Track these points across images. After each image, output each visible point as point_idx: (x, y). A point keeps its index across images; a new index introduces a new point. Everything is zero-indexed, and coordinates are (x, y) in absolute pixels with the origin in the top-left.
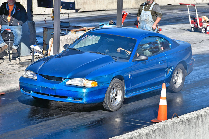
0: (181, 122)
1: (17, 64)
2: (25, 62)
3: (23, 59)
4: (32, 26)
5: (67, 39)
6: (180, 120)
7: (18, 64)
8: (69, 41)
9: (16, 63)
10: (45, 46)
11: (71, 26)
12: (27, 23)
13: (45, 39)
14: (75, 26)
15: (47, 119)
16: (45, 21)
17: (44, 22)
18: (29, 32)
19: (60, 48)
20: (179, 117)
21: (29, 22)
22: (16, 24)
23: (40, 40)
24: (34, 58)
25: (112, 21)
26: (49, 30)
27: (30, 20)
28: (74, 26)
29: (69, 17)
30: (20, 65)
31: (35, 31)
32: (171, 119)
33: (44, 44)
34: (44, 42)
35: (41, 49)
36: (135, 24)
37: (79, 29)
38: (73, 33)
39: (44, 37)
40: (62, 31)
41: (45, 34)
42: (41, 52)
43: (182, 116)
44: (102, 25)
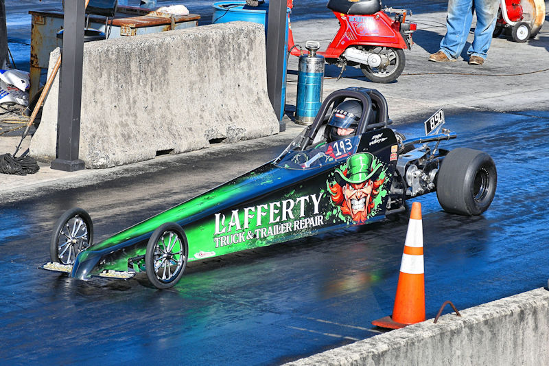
0: (465, 331)
5: (108, 51)
6: (464, 322)
8: (114, 57)
10: (36, 72)
11: (123, 11)
13: (36, 49)
14: (136, 11)
19: (83, 81)
20: (460, 312)
26: (49, 20)
31: (3, 22)
32: (434, 319)
33: (34, 66)
34: (33, 59)
35: (23, 82)
36: (329, 7)
37: (147, 20)
38: (127, 32)
39: (34, 44)
40: (92, 24)
41: (37, 35)
42: (24, 90)
43: (470, 311)
44: (223, 8)
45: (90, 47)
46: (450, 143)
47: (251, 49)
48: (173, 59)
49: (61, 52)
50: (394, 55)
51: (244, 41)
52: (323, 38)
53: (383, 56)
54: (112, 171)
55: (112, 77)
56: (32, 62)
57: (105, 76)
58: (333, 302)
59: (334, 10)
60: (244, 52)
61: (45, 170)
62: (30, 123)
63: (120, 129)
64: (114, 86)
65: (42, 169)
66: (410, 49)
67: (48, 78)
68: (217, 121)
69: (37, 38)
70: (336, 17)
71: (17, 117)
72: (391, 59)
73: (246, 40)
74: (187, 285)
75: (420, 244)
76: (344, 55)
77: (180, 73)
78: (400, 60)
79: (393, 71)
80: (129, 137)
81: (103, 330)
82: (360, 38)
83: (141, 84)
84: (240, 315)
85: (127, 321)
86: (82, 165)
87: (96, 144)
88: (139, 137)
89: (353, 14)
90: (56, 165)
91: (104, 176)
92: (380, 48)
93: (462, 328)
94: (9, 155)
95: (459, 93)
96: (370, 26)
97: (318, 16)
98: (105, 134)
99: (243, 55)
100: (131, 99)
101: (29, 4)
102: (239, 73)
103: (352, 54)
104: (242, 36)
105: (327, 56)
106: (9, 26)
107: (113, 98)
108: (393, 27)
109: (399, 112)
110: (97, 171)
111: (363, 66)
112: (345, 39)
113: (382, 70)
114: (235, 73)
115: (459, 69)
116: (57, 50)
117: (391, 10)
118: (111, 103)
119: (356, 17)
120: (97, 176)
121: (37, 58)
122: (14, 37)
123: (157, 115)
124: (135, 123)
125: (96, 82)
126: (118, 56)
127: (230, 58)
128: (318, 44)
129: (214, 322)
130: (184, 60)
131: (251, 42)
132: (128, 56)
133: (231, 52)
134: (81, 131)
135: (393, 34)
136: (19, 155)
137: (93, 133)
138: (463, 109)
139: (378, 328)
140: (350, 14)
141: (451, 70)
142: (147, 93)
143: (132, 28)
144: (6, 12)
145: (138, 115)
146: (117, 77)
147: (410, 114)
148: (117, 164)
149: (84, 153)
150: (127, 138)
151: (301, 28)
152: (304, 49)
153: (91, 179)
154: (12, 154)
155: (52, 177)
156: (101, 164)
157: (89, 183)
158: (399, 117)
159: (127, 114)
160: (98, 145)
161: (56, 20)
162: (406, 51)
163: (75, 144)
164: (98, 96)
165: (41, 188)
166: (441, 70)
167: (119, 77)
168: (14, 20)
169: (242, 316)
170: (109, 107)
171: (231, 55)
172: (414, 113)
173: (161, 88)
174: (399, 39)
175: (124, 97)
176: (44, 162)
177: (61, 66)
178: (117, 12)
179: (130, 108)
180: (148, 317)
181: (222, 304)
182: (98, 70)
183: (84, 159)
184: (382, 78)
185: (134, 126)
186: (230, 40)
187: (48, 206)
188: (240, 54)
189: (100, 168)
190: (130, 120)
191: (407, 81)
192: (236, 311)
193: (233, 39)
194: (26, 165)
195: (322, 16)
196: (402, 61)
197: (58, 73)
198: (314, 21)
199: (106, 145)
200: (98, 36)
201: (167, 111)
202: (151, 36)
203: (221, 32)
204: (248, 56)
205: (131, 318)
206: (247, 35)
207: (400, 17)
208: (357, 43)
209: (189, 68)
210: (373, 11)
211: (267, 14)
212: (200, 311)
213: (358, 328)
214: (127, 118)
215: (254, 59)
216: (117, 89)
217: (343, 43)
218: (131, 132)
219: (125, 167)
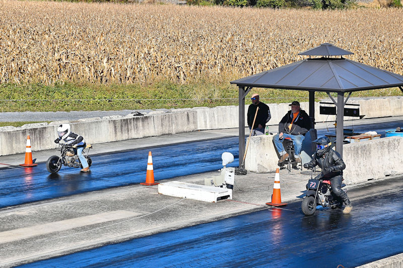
2: (307, 172)
5: (351, 147)
7: (300, 174)
9: (297, 173)
11: (355, 134)
16: (327, 128)
17: (327, 130)
18: (311, 140)
26: (331, 137)
28: (358, 134)
30: (302, 175)
37: (362, 137)
44: (388, 132)
45: (344, 146)
47: (399, 145)
48: (372, 149)
51: (396, 143)
54: (353, 186)
55: (352, 155)
57: (350, 155)
63: (355, 172)
64: (353, 158)
68: (388, 169)
77: (375, 153)
83: (362, 157)
88: (362, 175)
100: (359, 162)
104: (395, 141)
114: (394, 153)
123: (368, 167)
125: (347, 157)
126: (354, 149)
127: (391, 148)
130: (376, 149)
131: (399, 143)
132: (358, 148)
133: (392, 146)
142: (364, 160)
143: (358, 139)
145: (361, 167)
146: (354, 155)
148: (355, 184)
150: (358, 175)
156: (350, 184)
159: (358, 167)
160: (349, 178)
169: (400, 234)
173: (369, 159)
175: (356, 162)
178: (353, 134)
179: (359, 165)
181: (392, 229)
182: (348, 153)
185: (360, 171)
190: (359, 169)
192: (397, 232)
193: (392, 142)
199: (351, 178)
200: (347, 142)
201: (371, 166)
202: (365, 142)
203: (388, 140)
204: (398, 147)
206: (397, 141)
209: (378, 152)
218: (359, 173)
219: (357, 185)
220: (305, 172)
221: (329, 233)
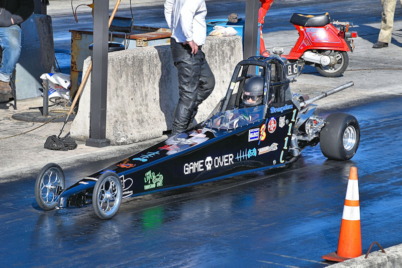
0: (389, 264)
1: (9, 119)
2: (28, 114)
3: (23, 107)
4: (45, 28)
5: (126, 58)
6: (388, 257)
7: (11, 119)
8: (130, 63)
9: (5, 116)
10: (75, 75)
11: (138, 28)
12: (32, 20)
13: (75, 57)
14: (147, 28)
15: (72, 252)
16: (75, 15)
17: (73, 18)
18: (37, 41)
19: (108, 81)
20: (385, 250)
21: (38, 19)
22: (7, 23)
23: (63, 61)
24: (49, 105)
25: (234, 15)
26: (84, 36)
27: (40, 13)
28: (144, 27)
29: (133, 6)
30: (16, 121)
31: (51, 38)
32: (365, 255)
33: (73, 70)
34: (73, 65)
35: (66, 82)
36: (291, 22)
37: (156, 35)
38: (141, 44)
39: (73, 54)
40: (115, 38)
41: (75, 47)
42: (67, 88)
43: (392, 249)
44: (211, 25)
45: (111, 55)
46: (382, 121)
47: (232, 54)
49: (92, 59)
50: (340, 56)
51: (226, 49)
52: (288, 45)
53: (332, 57)
54: (130, 146)
55: (129, 77)
56: (72, 67)
57: (124, 76)
58: (293, 242)
59: (295, 24)
60: (227, 57)
61: (81, 146)
62: (70, 113)
63: (136, 116)
64: (130, 84)
65: (79, 146)
66: (352, 51)
67: (82, 79)
68: (208, 108)
69: (75, 50)
70: (296, 29)
71: (62, 108)
72: (337, 59)
73: (228, 48)
74: (184, 231)
75: (357, 198)
76: (302, 57)
78: (344, 59)
79: (340, 68)
80: (143, 121)
81: (122, 265)
82: (315, 44)
83: (151, 82)
84: (223, 253)
85: (140, 258)
86: (108, 143)
87: (118, 127)
88: (150, 121)
89: (309, 27)
90: (89, 143)
91: (125, 151)
92: (330, 51)
93: (386, 261)
94: (55, 136)
95: (389, 83)
96: (322, 35)
97: (285, 28)
98: (125, 120)
99: (226, 59)
100: (144, 93)
101: (72, 24)
102: (224, 72)
103: (309, 56)
104: (225, 45)
105: (290, 58)
106: (56, 41)
107: (130, 93)
108: (339, 35)
109: (343, 99)
110: (119, 147)
111: (317, 65)
112: (303, 45)
113: (331, 68)
114: (221, 72)
115: (389, 65)
116: (89, 58)
117: (337, 23)
118: (129, 97)
119: (312, 28)
120: (119, 151)
121: (76, 65)
122: (61, 49)
123: (163, 104)
124: (147, 111)
125: (117, 81)
126: (133, 62)
127: (216, 62)
128: (282, 49)
129: (204, 258)
131: (232, 49)
132: (141, 61)
133: (217, 57)
134: (107, 118)
135: (340, 41)
136: (62, 136)
137: (116, 119)
138: (392, 95)
139: (327, 261)
140: (306, 26)
141: (384, 66)
142: (155, 89)
143: (144, 41)
144: (53, 30)
145: (149, 105)
146: (133, 77)
147: (352, 100)
148: (134, 141)
149: (109, 133)
150: (141, 122)
151: (271, 38)
152: (271, 53)
153: (115, 153)
154: (57, 136)
155: (86, 152)
156: (122, 141)
157: (113, 156)
158: (344, 102)
159: (141, 105)
160: (120, 128)
161: (89, 36)
162: (349, 53)
163: (103, 127)
164: (119, 91)
165: (78, 160)
166: (376, 66)
167: (135, 77)
168: (61, 36)
169: (225, 254)
170: (127, 99)
171: (218, 59)
172: (355, 99)
173: (166, 85)
174: (343, 44)
175: (138, 92)
176: (81, 140)
177: (91, 70)
178: (133, 29)
179: (143, 100)
180: (155, 255)
181: (210, 244)
182: (119, 72)
183: (110, 138)
184: (332, 73)
185: (146, 114)
186: (217, 48)
187: (83, 173)
188: (224, 58)
189: (122, 145)
190: (143, 109)
191: (350, 75)
192: (220, 250)
193: (219, 47)
194: (68, 144)
195: (288, 28)
196: (346, 60)
197: (90, 75)
198: (281, 32)
199: (126, 128)
200: (119, 48)
201: (170, 101)
203: (210, 42)
204: (230, 59)
205: (143, 256)
206: (229, 44)
207: (344, 28)
208: (312, 48)
210: (324, 24)
211: (244, 28)
212: (194, 250)
213: (312, 261)
214: (141, 107)
215: (234, 62)
216: (133, 86)
217: (302, 48)
218: (144, 117)
219: (140, 143)
220: (23, 114)
221: (69, 256)
